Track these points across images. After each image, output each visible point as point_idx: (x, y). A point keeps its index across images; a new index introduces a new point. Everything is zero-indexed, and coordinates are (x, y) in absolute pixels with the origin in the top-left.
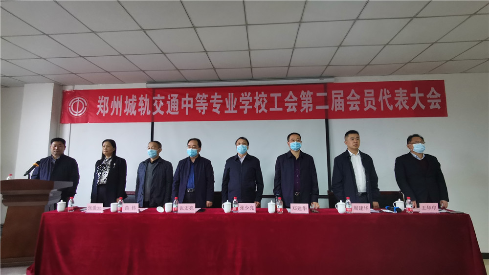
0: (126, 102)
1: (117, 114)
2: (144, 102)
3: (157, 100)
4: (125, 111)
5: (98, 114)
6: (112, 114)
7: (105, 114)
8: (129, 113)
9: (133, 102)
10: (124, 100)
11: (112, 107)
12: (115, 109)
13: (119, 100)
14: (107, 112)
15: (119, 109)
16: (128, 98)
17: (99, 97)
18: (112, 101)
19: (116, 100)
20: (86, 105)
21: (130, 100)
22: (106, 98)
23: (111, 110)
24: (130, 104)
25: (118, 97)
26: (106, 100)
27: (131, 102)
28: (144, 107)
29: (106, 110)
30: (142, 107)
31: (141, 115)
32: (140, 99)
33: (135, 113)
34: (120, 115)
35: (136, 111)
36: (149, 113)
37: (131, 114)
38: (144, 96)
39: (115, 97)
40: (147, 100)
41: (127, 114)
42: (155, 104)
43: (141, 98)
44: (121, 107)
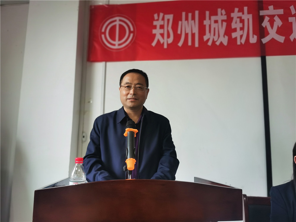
0: (206, 22)
1: (190, 43)
2: (242, 21)
3: (268, 16)
4: (205, 38)
5: (154, 44)
6: (180, 44)
7: (168, 45)
8: (214, 42)
9: (220, 22)
10: (202, 18)
11: (179, 32)
12: (187, 35)
13: (193, 18)
14: (171, 40)
15: (193, 35)
16: (210, 15)
17: (156, 16)
18: (180, 23)
19: (187, 19)
20: (132, 29)
21: (213, 18)
22: (167, 17)
23: (177, 37)
24: (213, 25)
25: (190, 15)
26: (168, 20)
27: (216, 22)
28: (242, 29)
29: (169, 36)
30: (238, 29)
31: (239, 43)
32: (232, 15)
33: (225, 41)
34: (197, 45)
35: (226, 37)
36: (253, 40)
37: (218, 43)
38: (241, 10)
39: (184, 14)
40: (248, 17)
41: (210, 43)
42: (266, 23)
43: (235, 14)
44: (196, 31)
